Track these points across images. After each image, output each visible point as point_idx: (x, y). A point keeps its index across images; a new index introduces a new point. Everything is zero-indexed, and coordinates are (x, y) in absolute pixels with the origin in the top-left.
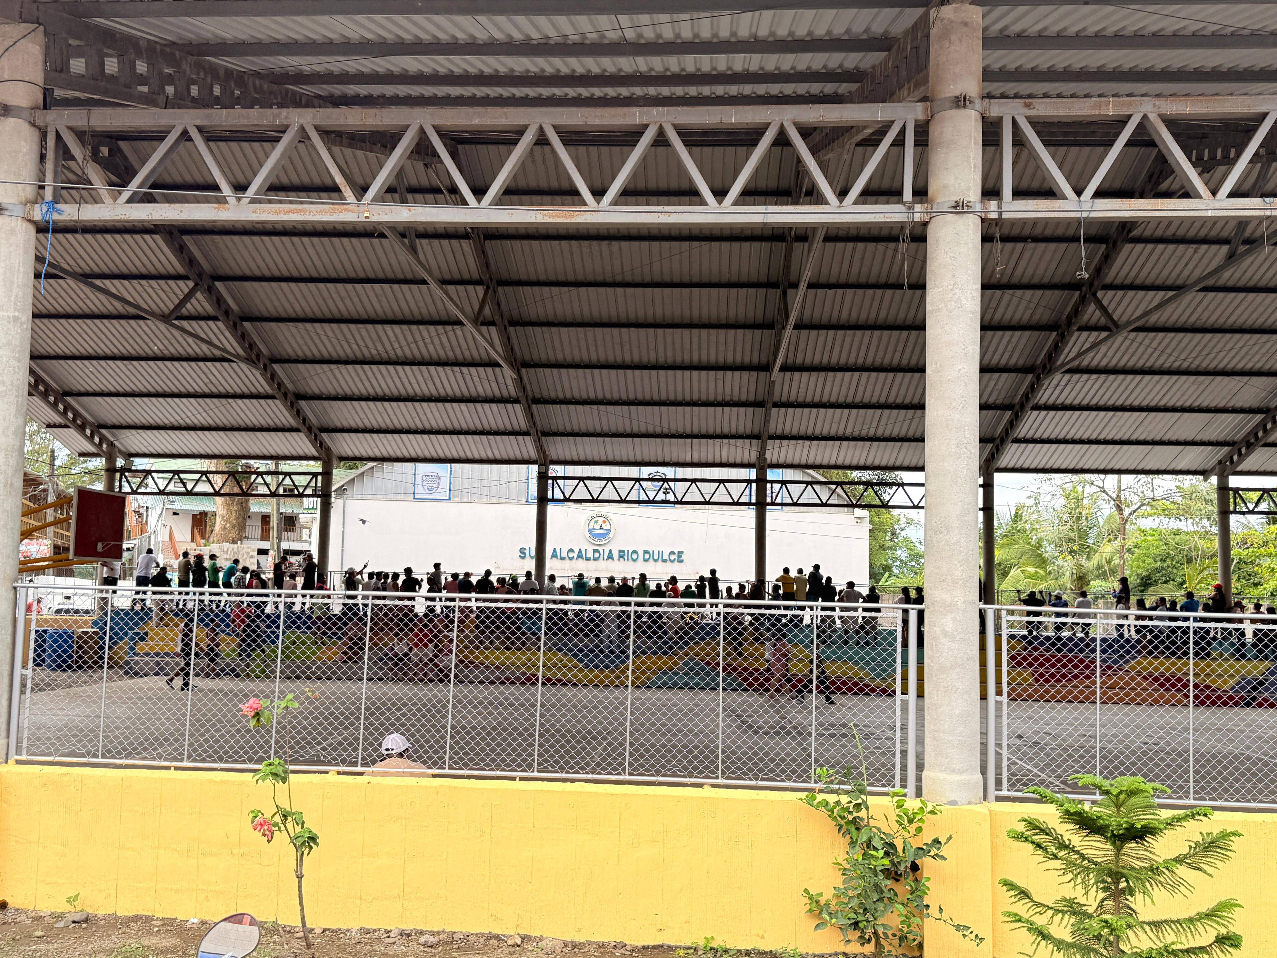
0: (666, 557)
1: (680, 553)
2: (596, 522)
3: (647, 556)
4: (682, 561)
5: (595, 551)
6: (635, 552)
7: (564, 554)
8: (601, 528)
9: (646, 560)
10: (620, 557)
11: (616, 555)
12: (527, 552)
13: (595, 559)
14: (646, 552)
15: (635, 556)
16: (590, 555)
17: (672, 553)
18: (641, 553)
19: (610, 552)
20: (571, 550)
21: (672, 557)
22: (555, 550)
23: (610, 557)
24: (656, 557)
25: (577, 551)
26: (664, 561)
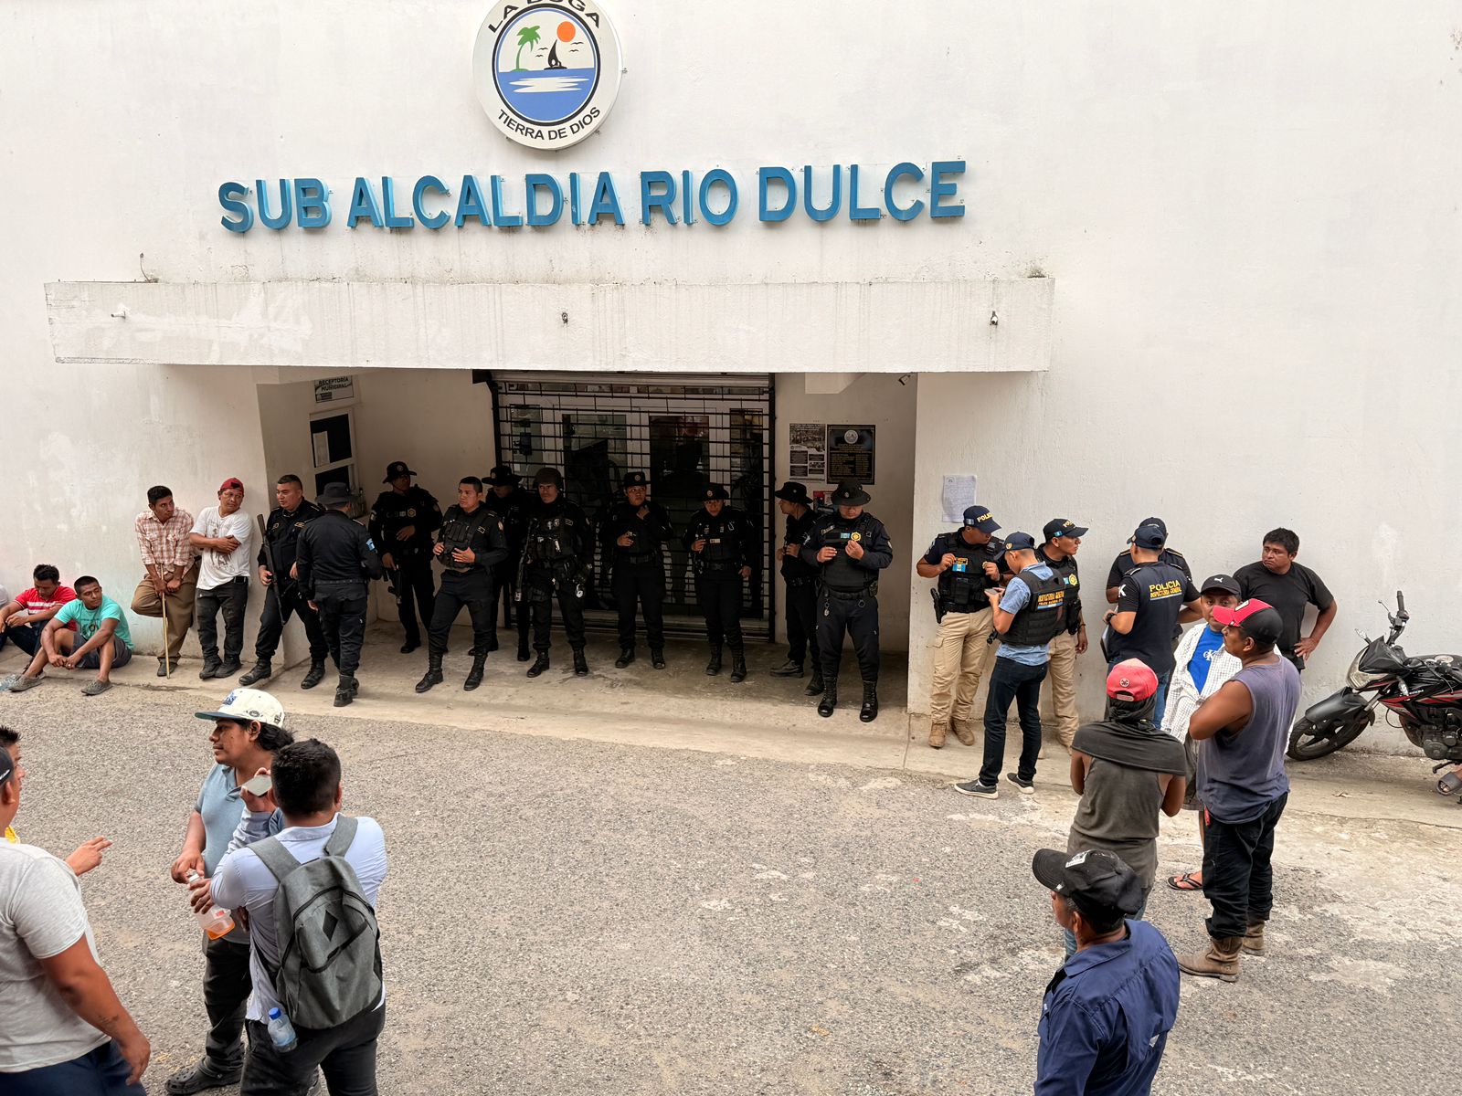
0: (871, 197)
1: (949, 172)
2: (530, 35)
3: (777, 200)
4: (954, 215)
5: (537, 184)
6: (718, 179)
7: (403, 208)
8: (555, 66)
9: (773, 220)
10: (652, 208)
11: (629, 199)
12: (252, 204)
13: (542, 225)
14: (772, 177)
15: (719, 204)
16: (514, 205)
17: (905, 173)
18: (748, 185)
19: (605, 185)
20: (429, 186)
21: (906, 198)
22: (361, 192)
23: (606, 211)
24: (822, 201)
25: (455, 186)
26: (865, 219)
